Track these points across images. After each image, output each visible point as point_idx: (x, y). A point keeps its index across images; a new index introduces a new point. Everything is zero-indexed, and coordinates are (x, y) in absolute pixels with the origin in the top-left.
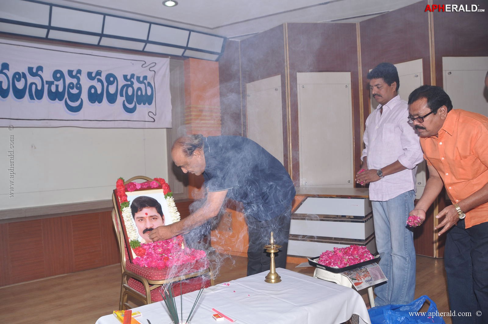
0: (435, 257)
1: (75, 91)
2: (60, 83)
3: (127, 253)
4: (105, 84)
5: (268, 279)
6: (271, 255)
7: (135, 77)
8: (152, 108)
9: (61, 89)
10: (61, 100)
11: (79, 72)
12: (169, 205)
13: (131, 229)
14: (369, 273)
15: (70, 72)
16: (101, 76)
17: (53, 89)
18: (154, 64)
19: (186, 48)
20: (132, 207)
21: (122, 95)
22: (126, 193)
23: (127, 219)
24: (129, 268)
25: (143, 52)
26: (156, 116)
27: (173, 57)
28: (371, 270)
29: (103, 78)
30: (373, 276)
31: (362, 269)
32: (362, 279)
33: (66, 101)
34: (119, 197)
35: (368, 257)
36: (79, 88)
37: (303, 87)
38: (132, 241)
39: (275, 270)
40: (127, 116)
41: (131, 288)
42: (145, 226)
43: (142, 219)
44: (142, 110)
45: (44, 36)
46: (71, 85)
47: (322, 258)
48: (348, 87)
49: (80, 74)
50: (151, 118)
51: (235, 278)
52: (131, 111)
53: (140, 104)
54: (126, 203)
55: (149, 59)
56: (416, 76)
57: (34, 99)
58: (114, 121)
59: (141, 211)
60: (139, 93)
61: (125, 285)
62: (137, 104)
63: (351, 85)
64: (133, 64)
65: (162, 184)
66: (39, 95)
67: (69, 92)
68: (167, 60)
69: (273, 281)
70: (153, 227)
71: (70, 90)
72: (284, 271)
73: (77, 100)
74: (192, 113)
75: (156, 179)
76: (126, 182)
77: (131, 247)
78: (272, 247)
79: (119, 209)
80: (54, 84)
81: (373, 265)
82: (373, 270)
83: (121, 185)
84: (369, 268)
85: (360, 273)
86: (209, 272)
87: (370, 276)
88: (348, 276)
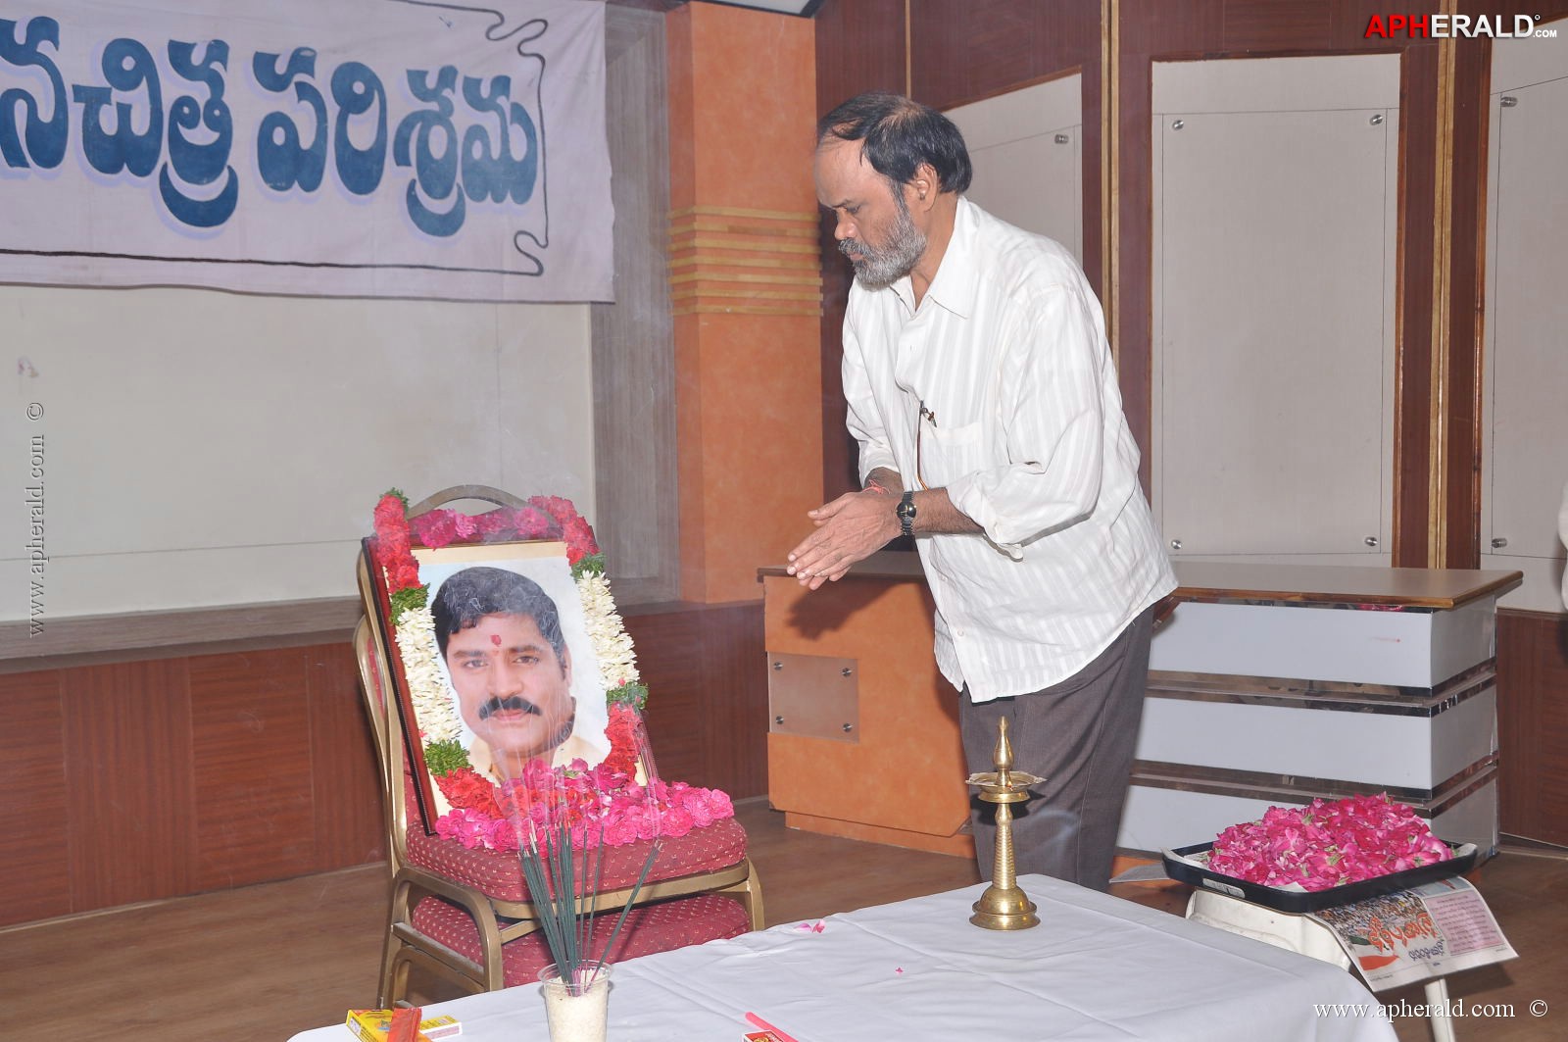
1: (201, 136)
2: (138, 99)
3: (414, 798)
4: (333, 110)
5: (983, 914)
6: (1000, 815)
7: (459, 82)
8: (528, 215)
9: (140, 125)
10: (142, 170)
11: (219, 51)
12: (590, 605)
13: (431, 696)
14: (1428, 922)
15: (179, 53)
16: (312, 74)
17: (108, 123)
18: (539, 26)
20: (435, 610)
21: (402, 159)
22: (414, 552)
23: (414, 655)
24: (420, 855)
26: (547, 249)
28: (1437, 906)
29: (321, 82)
30: (1448, 933)
31: (1397, 900)
32: (1398, 943)
33: (164, 177)
34: (385, 569)
35: (1426, 848)
36: (222, 122)
37: (1180, 127)
38: (436, 746)
39: (1012, 879)
40: (426, 247)
41: (424, 938)
42: (489, 687)
43: (476, 659)
44: (490, 221)
46: (186, 110)
47: (1225, 847)
48: (1383, 123)
49: (224, 61)
50: (524, 257)
51: (848, 904)
52: (447, 225)
53: (478, 197)
54: (412, 591)
55: (518, 6)
57: (26, 165)
58: (369, 270)
59: (474, 626)
60: (477, 152)
61: (400, 925)
62: (467, 199)
63: (1397, 112)
64: (449, 25)
65: (561, 522)
66: (46, 146)
67: (176, 140)
68: (594, 11)
69: (1005, 921)
70: (519, 692)
71: (183, 130)
72: (1054, 888)
73: (212, 173)
74: (698, 242)
75: (536, 501)
76: (416, 507)
77: (430, 770)
78: (1004, 782)
79: (386, 618)
80: (110, 104)
81: (1449, 884)
82: (1449, 909)
83: (395, 521)
84: (1432, 898)
85: (1391, 916)
86: (745, 880)
87: (1434, 934)
88: (1333, 924)
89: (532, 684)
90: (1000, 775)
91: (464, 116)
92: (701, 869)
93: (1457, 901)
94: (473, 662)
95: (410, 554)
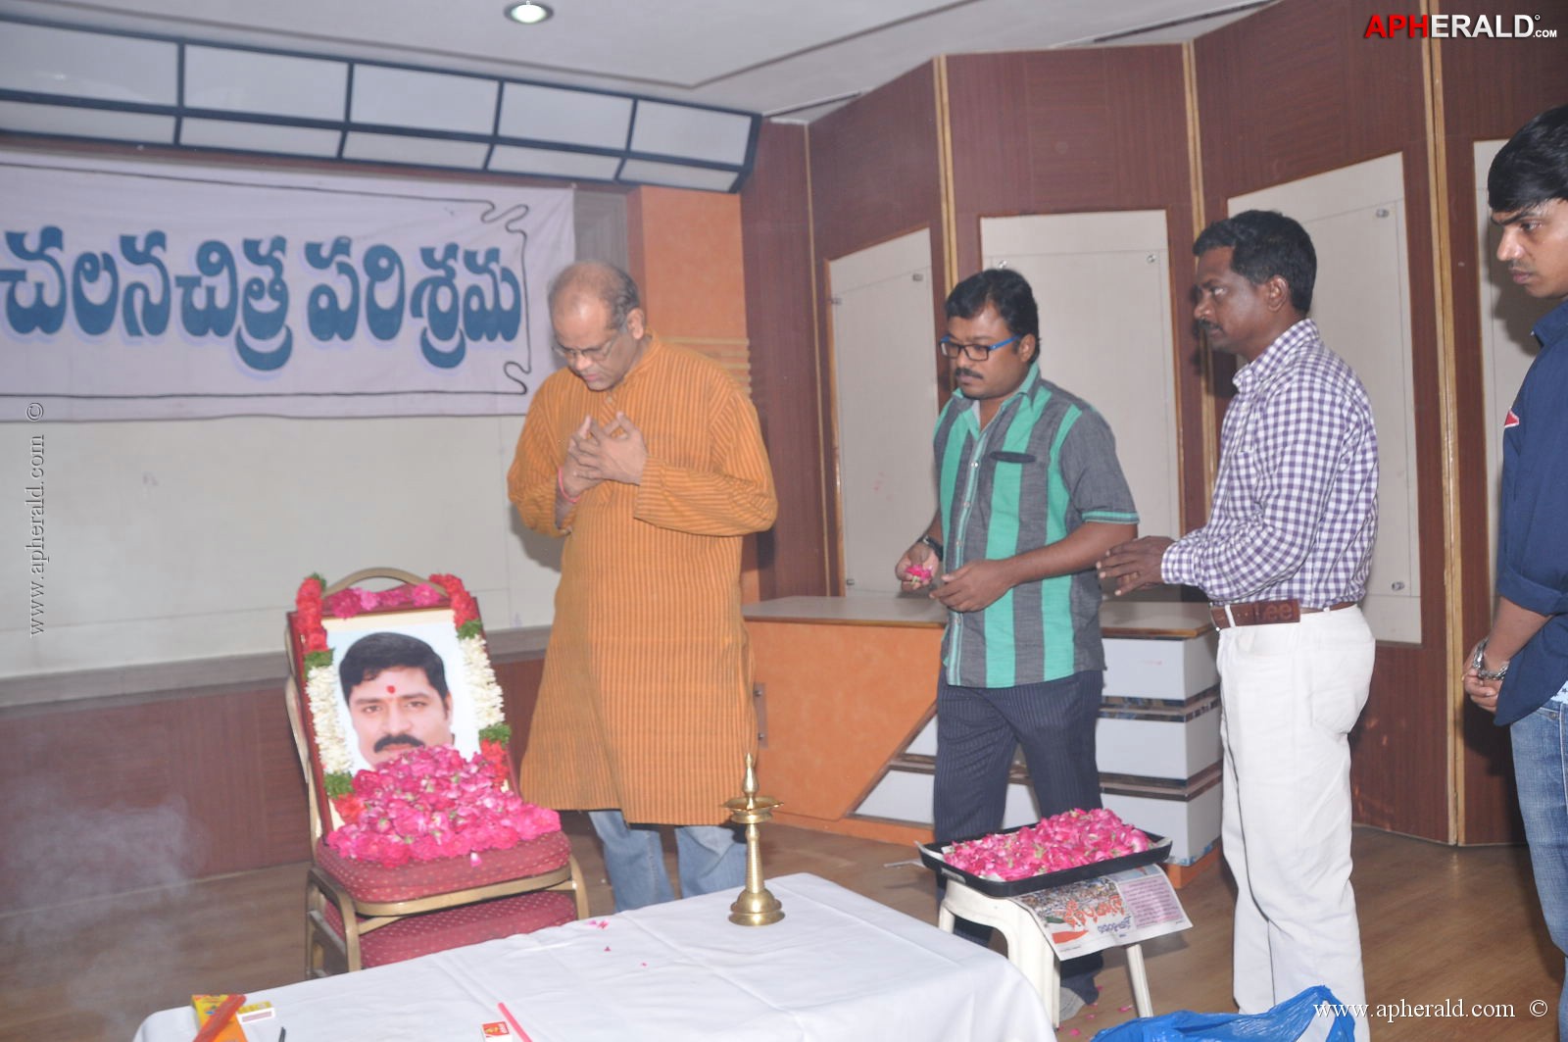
0: (1452, 841)
1: (266, 305)
2: (221, 282)
4: (364, 280)
5: (739, 914)
6: (749, 832)
7: (460, 255)
8: (516, 350)
9: (222, 300)
10: (222, 332)
11: (279, 243)
12: (469, 661)
13: (331, 735)
14: (1119, 902)
15: (251, 248)
16: (347, 253)
17: (199, 300)
18: (523, 210)
19: (626, 154)
20: (343, 667)
21: (416, 312)
22: (326, 623)
25: (484, 174)
26: (530, 376)
27: (584, 184)
28: (1128, 889)
29: (356, 259)
32: (1089, 921)
33: (239, 337)
34: (302, 636)
35: (1126, 843)
36: (281, 294)
38: (332, 775)
39: (762, 884)
40: (438, 377)
41: (324, 925)
42: (384, 728)
43: (374, 705)
44: (485, 357)
45: (167, 137)
46: (255, 287)
48: (1156, 263)
49: (283, 250)
50: (512, 381)
52: (450, 360)
53: (476, 337)
54: (323, 656)
55: (506, 196)
56: (1381, 213)
57: (139, 333)
58: (391, 396)
59: (372, 679)
60: (475, 304)
61: (313, 913)
62: (468, 341)
63: (1166, 253)
64: (452, 213)
65: (450, 594)
66: (156, 318)
67: (247, 307)
68: (565, 197)
69: (757, 918)
70: (408, 730)
71: (252, 300)
73: (274, 333)
75: (436, 579)
76: (333, 587)
77: (328, 793)
78: (751, 805)
80: (200, 286)
81: (1142, 871)
82: (1139, 891)
83: (313, 598)
84: (1125, 884)
85: (1086, 898)
86: (570, 879)
87: (1122, 912)
88: (1034, 908)
89: (421, 724)
90: (748, 800)
91: (464, 279)
92: (526, 874)
93: (1147, 885)
94: (371, 708)
95: (319, 623)
